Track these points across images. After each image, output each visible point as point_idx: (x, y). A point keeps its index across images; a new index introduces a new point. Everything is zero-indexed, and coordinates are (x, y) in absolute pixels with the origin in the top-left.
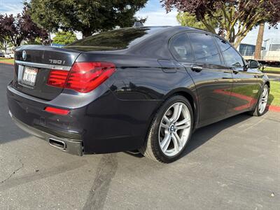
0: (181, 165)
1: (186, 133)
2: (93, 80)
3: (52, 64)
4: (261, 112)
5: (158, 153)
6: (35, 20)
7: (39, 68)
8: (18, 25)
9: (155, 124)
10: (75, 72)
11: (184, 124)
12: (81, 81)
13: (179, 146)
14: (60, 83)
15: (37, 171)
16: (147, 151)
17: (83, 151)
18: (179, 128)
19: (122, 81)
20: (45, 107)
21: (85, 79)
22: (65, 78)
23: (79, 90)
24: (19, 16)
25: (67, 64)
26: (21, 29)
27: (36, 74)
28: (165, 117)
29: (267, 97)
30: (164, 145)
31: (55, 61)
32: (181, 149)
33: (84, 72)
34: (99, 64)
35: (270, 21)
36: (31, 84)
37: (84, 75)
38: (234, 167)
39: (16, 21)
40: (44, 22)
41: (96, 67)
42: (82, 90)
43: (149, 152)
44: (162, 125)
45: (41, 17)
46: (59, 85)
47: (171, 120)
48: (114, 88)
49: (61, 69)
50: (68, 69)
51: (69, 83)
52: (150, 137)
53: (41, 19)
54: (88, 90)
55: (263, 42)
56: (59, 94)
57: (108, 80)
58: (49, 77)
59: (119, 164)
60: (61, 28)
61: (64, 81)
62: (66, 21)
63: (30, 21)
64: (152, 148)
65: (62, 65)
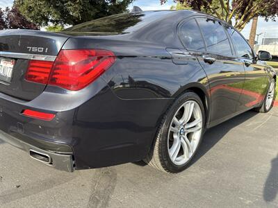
0: (193, 175)
1: (197, 136)
2: (87, 73)
3: (31, 52)
4: (267, 108)
5: (166, 162)
6: (24, 13)
7: (16, 59)
8: (7, 19)
9: (163, 128)
10: (61, 63)
11: (195, 126)
12: (70, 75)
13: (189, 151)
14: (43, 78)
15: (18, 187)
16: (153, 160)
17: (74, 166)
18: (189, 131)
19: (120, 75)
20: (23, 109)
21: (74, 73)
22: (49, 71)
23: (68, 87)
24: (7, 9)
25: (50, 52)
26: (11, 23)
27: (12, 66)
28: (175, 119)
29: (273, 92)
30: (173, 152)
31: (34, 49)
32: (191, 155)
33: (73, 63)
34: (94, 52)
35: (263, 15)
36: (7, 80)
37: (73, 67)
38: (254, 176)
39: (5, 15)
40: (33, 14)
41: (89, 56)
42: (72, 87)
43: (155, 162)
44: (171, 128)
45: (30, 9)
46: (41, 81)
47: (181, 121)
48: (112, 84)
49: (43, 59)
50: (53, 58)
51: (54, 78)
52: (157, 143)
53: (30, 12)
54: (79, 87)
55: (256, 36)
56: (41, 93)
57: (104, 74)
58: (28, 70)
59: (118, 175)
60: (51, 21)
61: (47, 76)
62: (56, 13)
63: (19, 15)
64: (160, 157)
65: (43, 53)
